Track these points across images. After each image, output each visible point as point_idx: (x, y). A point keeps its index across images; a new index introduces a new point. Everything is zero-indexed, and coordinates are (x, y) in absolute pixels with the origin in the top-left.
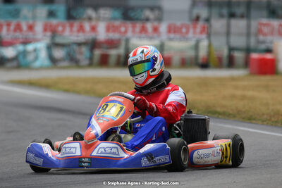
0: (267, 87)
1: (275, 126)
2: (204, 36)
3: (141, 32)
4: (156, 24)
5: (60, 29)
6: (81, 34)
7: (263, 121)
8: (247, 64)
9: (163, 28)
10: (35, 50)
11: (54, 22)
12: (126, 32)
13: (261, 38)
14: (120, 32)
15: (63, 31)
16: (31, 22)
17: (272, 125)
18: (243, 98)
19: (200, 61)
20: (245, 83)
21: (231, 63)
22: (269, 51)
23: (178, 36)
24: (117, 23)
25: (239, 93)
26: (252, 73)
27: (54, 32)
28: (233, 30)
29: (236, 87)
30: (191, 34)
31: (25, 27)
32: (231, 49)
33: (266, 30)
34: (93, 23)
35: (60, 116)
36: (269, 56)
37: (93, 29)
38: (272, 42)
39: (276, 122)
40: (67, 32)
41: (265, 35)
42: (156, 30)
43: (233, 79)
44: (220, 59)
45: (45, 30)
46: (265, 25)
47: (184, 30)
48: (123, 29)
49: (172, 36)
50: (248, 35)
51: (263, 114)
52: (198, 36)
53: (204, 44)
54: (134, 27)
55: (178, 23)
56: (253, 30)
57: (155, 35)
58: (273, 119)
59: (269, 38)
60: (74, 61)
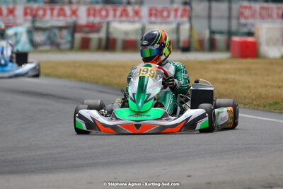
0: (248, 70)
1: (257, 109)
2: (185, 19)
3: (121, 15)
4: (137, 7)
5: (41, 13)
6: (62, 18)
7: (245, 105)
8: (228, 47)
9: (144, 11)
10: (16, 34)
11: (35, 6)
12: (107, 15)
13: (243, 21)
14: (101, 16)
15: (44, 15)
16: (11, 6)
17: (254, 109)
18: (225, 81)
19: (181, 44)
20: (227, 66)
21: (212, 46)
22: (250, 34)
23: (159, 20)
24: (98, 7)
25: (221, 76)
26: (233, 57)
27: (35, 17)
28: (214, 13)
29: (218, 71)
30: (172, 18)
31: (5, 11)
32: (212, 32)
33: (247, 12)
34: (74, 7)
35: (42, 100)
36: (250, 39)
37: (74, 13)
38: (253, 25)
39: (258, 105)
40: (48, 16)
41: (246, 18)
42: (137, 13)
43: (214, 62)
44: (201, 42)
45: (26, 14)
46: (246, 8)
47: (165, 14)
48: (104, 13)
49: (153, 19)
50: (230, 18)
51: (245, 97)
52: (179, 19)
53: (185, 27)
54: (115, 10)
55: (160, 7)
56: (234, 13)
57: (137, 19)
58: (255, 103)
59: (250, 21)
60: (54, 45)
